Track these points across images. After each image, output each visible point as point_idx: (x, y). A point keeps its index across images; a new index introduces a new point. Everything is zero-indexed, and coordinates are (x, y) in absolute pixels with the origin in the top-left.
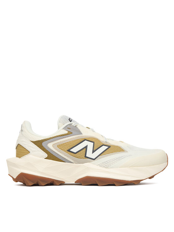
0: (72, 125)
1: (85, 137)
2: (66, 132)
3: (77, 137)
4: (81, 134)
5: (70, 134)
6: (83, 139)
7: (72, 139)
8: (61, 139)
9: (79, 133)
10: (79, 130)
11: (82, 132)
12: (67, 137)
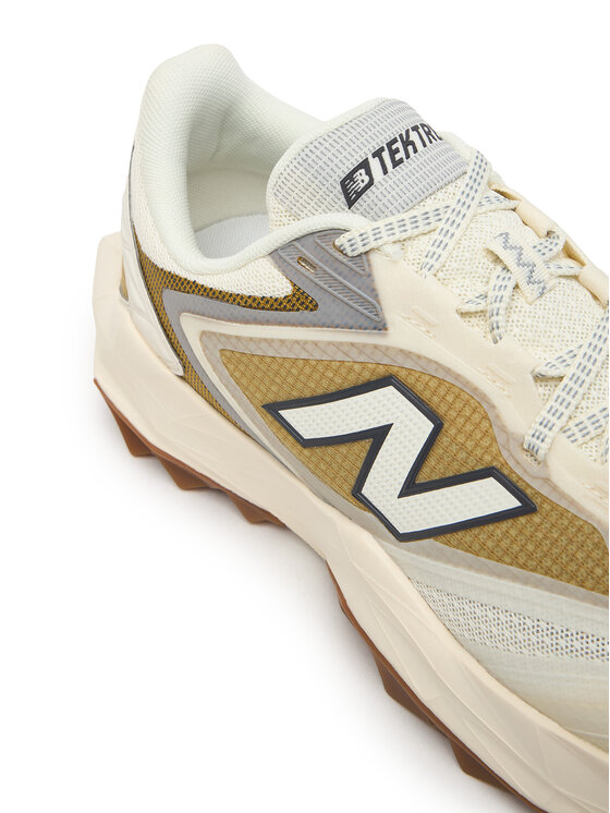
0: (341, 241)
1: (400, 360)
2: (280, 287)
3: (338, 345)
4: (381, 327)
5: (297, 304)
6: (381, 371)
7: (302, 344)
8: (247, 322)
9: (362, 320)
10: (373, 291)
11: (391, 314)
12: (280, 323)
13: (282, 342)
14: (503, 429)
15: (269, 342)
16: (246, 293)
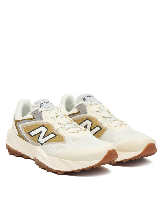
0: (38, 111)
5: (33, 118)
8: (27, 122)
9: (40, 119)
10: (42, 116)
11: (44, 118)
12: (31, 121)
13: (31, 124)
14: (54, 129)
15: (29, 124)
16: (27, 118)
